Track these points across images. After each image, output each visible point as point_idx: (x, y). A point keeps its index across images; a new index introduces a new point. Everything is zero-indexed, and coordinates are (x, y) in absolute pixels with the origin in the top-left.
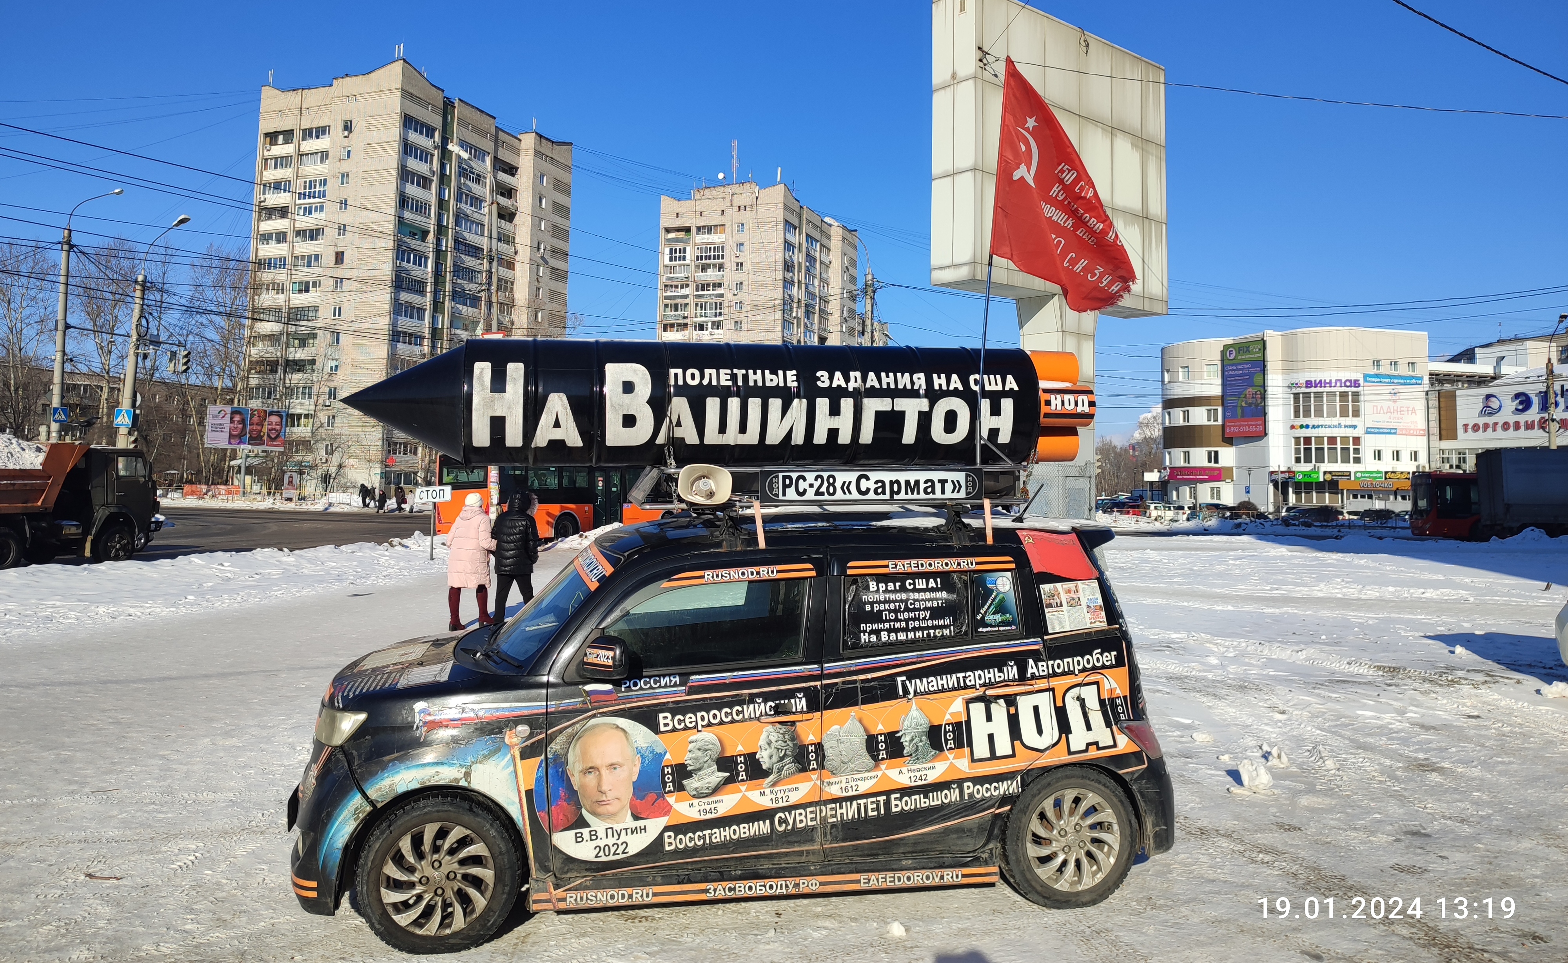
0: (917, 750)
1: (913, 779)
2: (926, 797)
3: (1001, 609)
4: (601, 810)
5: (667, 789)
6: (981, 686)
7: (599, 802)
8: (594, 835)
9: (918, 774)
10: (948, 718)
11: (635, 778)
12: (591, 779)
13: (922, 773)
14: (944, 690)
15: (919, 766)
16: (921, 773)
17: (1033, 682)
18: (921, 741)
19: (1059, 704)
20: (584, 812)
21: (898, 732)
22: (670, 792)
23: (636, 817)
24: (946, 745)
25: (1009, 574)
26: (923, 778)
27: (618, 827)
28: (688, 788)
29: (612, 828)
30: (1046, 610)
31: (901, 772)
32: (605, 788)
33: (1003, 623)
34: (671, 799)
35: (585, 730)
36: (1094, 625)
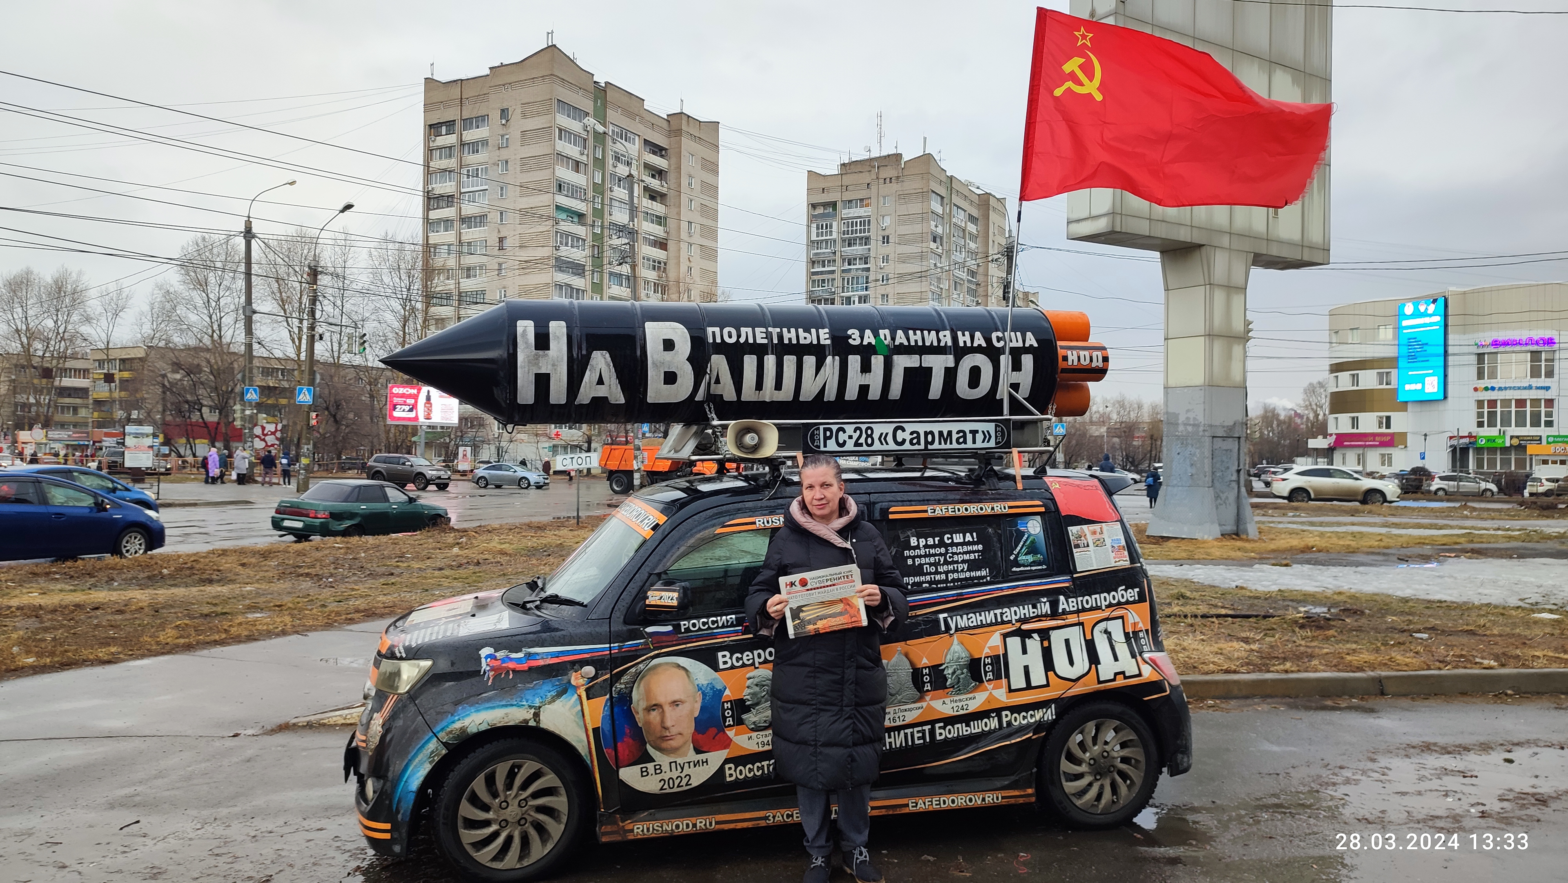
0: (959, 682)
1: (955, 709)
2: (968, 725)
3: (1033, 549)
4: (664, 745)
5: (727, 724)
6: (1017, 621)
7: (664, 738)
8: (658, 769)
9: (960, 704)
10: (986, 651)
11: (696, 714)
12: (655, 716)
13: (964, 703)
14: (982, 626)
15: (961, 697)
16: (962, 703)
17: (1064, 617)
18: (963, 673)
19: (1089, 637)
20: (648, 747)
21: (941, 665)
22: (730, 726)
23: (698, 751)
24: (986, 676)
25: (1038, 518)
26: (965, 707)
27: (680, 761)
28: (746, 722)
29: (676, 762)
30: (1075, 550)
31: (944, 703)
32: (669, 723)
33: (1034, 563)
34: (731, 733)
35: (649, 669)
36: (1117, 564)
